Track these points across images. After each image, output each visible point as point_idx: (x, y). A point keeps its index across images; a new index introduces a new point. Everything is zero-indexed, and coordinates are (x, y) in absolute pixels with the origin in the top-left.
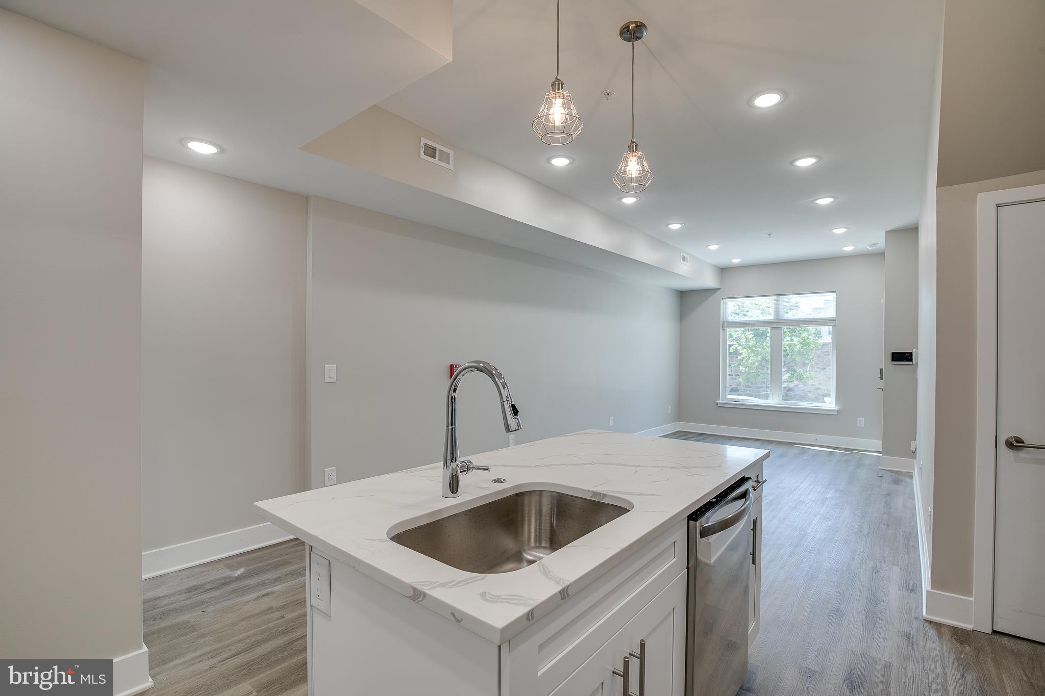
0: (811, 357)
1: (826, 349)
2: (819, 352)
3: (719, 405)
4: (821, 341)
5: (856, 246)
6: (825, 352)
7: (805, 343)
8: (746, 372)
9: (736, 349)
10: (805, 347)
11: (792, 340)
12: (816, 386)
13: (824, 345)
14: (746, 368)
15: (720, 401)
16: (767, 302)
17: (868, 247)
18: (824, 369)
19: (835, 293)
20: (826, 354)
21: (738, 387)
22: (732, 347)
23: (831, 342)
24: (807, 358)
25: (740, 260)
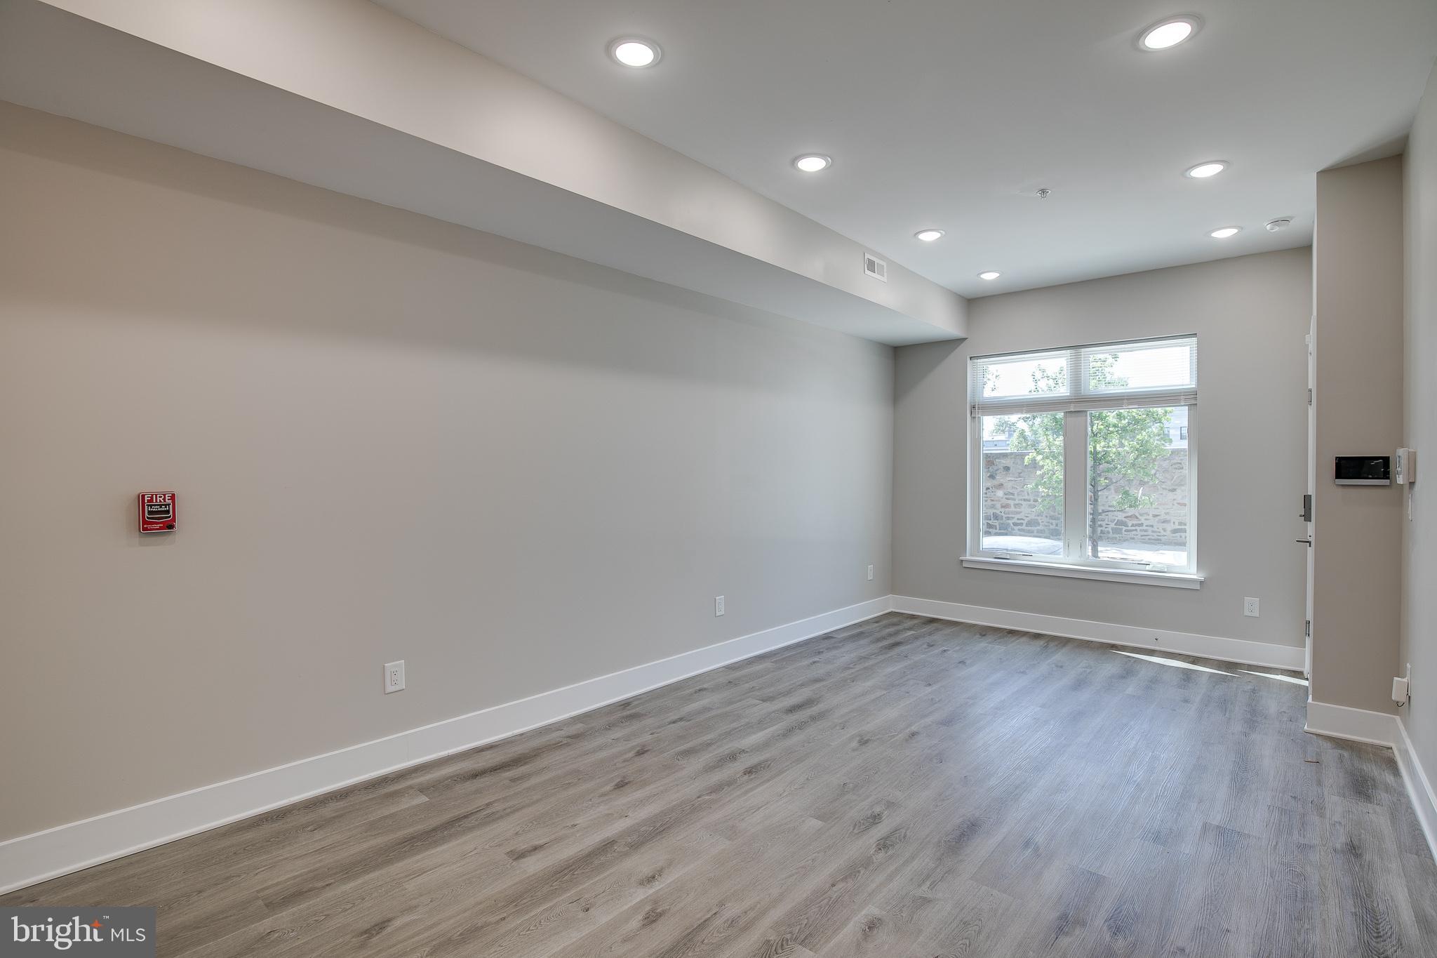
0: (1153, 472)
1: (1177, 460)
2: (1165, 464)
3: (965, 565)
4: (1169, 447)
5: (1241, 228)
6: (1175, 464)
7: (1143, 449)
8: (1048, 495)
9: (1034, 460)
10: (1143, 456)
11: (1122, 445)
12: (1162, 517)
13: (1175, 452)
14: (1049, 489)
15: (968, 557)
16: (1057, 363)
17: (1268, 227)
18: (1174, 490)
19: (1195, 340)
20: (1176, 466)
21: (1039, 518)
22: (1027, 457)
23: (1187, 447)
24: (1147, 475)
25: (998, 275)
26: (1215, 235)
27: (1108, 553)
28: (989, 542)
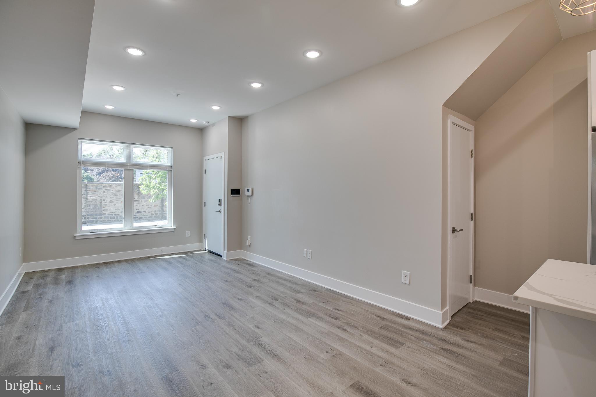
3: (77, 238)
5: (198, 120)
15: (78, 235)
25: (113, 108)
26: (191, 120)
27: (136, 225)
28: (85, 228)
